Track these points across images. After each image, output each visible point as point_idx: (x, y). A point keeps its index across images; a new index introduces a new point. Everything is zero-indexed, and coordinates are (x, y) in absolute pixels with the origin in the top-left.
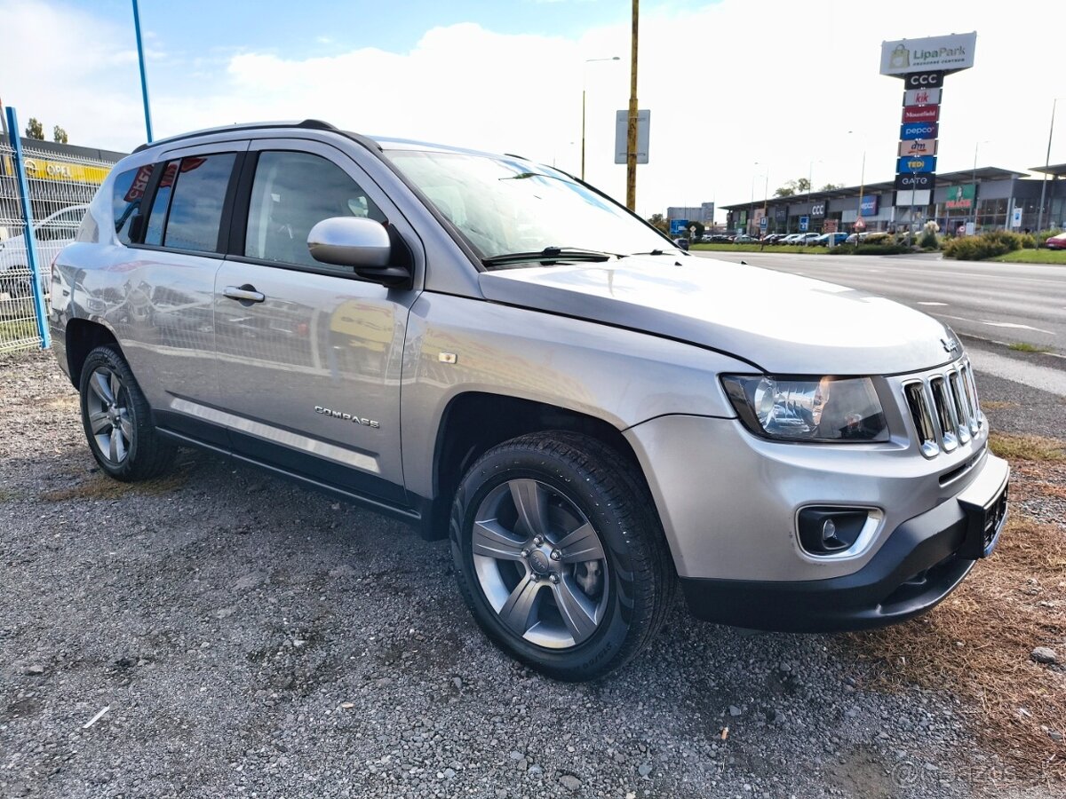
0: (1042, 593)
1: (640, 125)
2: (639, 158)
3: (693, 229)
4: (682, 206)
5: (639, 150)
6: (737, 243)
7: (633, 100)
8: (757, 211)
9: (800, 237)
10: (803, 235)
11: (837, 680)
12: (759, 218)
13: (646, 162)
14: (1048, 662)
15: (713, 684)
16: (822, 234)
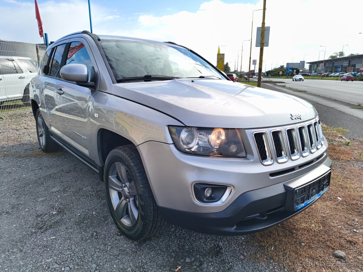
0: (357, 226)
1: (266, 32)
2: (265, 44)
3: (295, 71)
4: (292, 62)
5: (265, 41)
6: (312, 76)
7: (263, 23)
8: (321, 64)
9: (337, 74)
10: (339, 73)
11: (239, 252)
12: (321, 66)
13: (267, 46)
14: (340, 258)
15: (187, 247)
16: (346, 73)
